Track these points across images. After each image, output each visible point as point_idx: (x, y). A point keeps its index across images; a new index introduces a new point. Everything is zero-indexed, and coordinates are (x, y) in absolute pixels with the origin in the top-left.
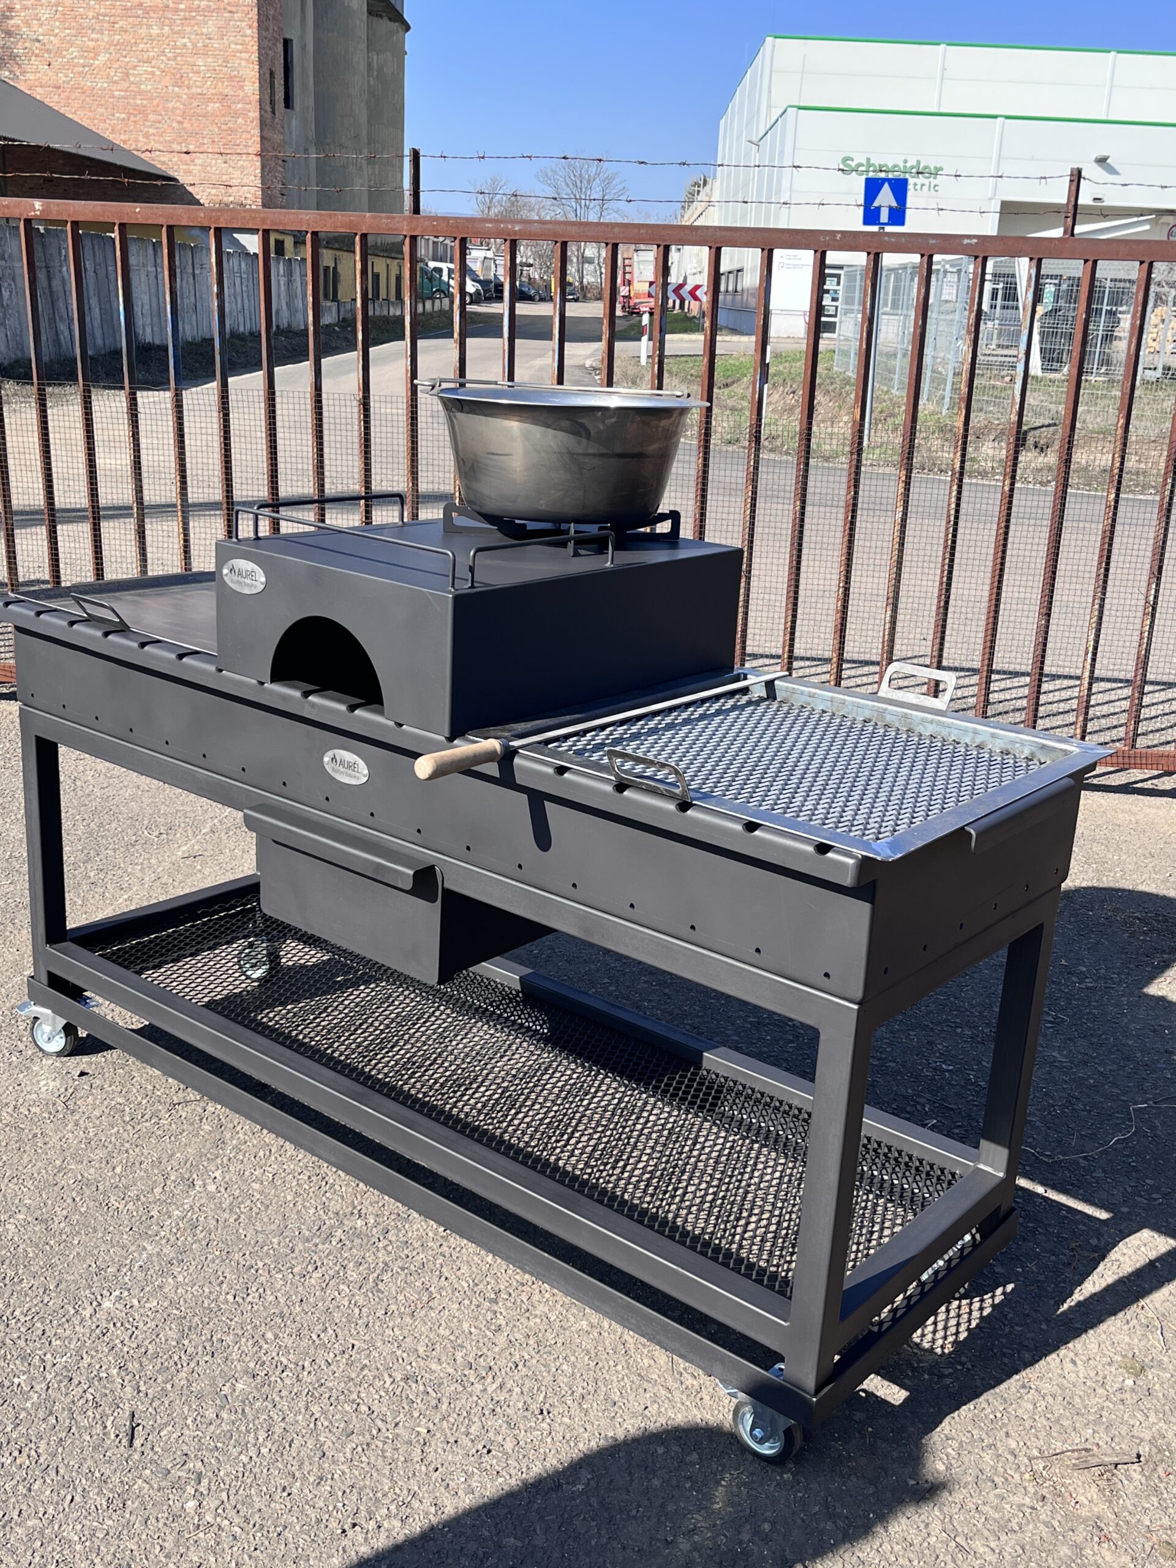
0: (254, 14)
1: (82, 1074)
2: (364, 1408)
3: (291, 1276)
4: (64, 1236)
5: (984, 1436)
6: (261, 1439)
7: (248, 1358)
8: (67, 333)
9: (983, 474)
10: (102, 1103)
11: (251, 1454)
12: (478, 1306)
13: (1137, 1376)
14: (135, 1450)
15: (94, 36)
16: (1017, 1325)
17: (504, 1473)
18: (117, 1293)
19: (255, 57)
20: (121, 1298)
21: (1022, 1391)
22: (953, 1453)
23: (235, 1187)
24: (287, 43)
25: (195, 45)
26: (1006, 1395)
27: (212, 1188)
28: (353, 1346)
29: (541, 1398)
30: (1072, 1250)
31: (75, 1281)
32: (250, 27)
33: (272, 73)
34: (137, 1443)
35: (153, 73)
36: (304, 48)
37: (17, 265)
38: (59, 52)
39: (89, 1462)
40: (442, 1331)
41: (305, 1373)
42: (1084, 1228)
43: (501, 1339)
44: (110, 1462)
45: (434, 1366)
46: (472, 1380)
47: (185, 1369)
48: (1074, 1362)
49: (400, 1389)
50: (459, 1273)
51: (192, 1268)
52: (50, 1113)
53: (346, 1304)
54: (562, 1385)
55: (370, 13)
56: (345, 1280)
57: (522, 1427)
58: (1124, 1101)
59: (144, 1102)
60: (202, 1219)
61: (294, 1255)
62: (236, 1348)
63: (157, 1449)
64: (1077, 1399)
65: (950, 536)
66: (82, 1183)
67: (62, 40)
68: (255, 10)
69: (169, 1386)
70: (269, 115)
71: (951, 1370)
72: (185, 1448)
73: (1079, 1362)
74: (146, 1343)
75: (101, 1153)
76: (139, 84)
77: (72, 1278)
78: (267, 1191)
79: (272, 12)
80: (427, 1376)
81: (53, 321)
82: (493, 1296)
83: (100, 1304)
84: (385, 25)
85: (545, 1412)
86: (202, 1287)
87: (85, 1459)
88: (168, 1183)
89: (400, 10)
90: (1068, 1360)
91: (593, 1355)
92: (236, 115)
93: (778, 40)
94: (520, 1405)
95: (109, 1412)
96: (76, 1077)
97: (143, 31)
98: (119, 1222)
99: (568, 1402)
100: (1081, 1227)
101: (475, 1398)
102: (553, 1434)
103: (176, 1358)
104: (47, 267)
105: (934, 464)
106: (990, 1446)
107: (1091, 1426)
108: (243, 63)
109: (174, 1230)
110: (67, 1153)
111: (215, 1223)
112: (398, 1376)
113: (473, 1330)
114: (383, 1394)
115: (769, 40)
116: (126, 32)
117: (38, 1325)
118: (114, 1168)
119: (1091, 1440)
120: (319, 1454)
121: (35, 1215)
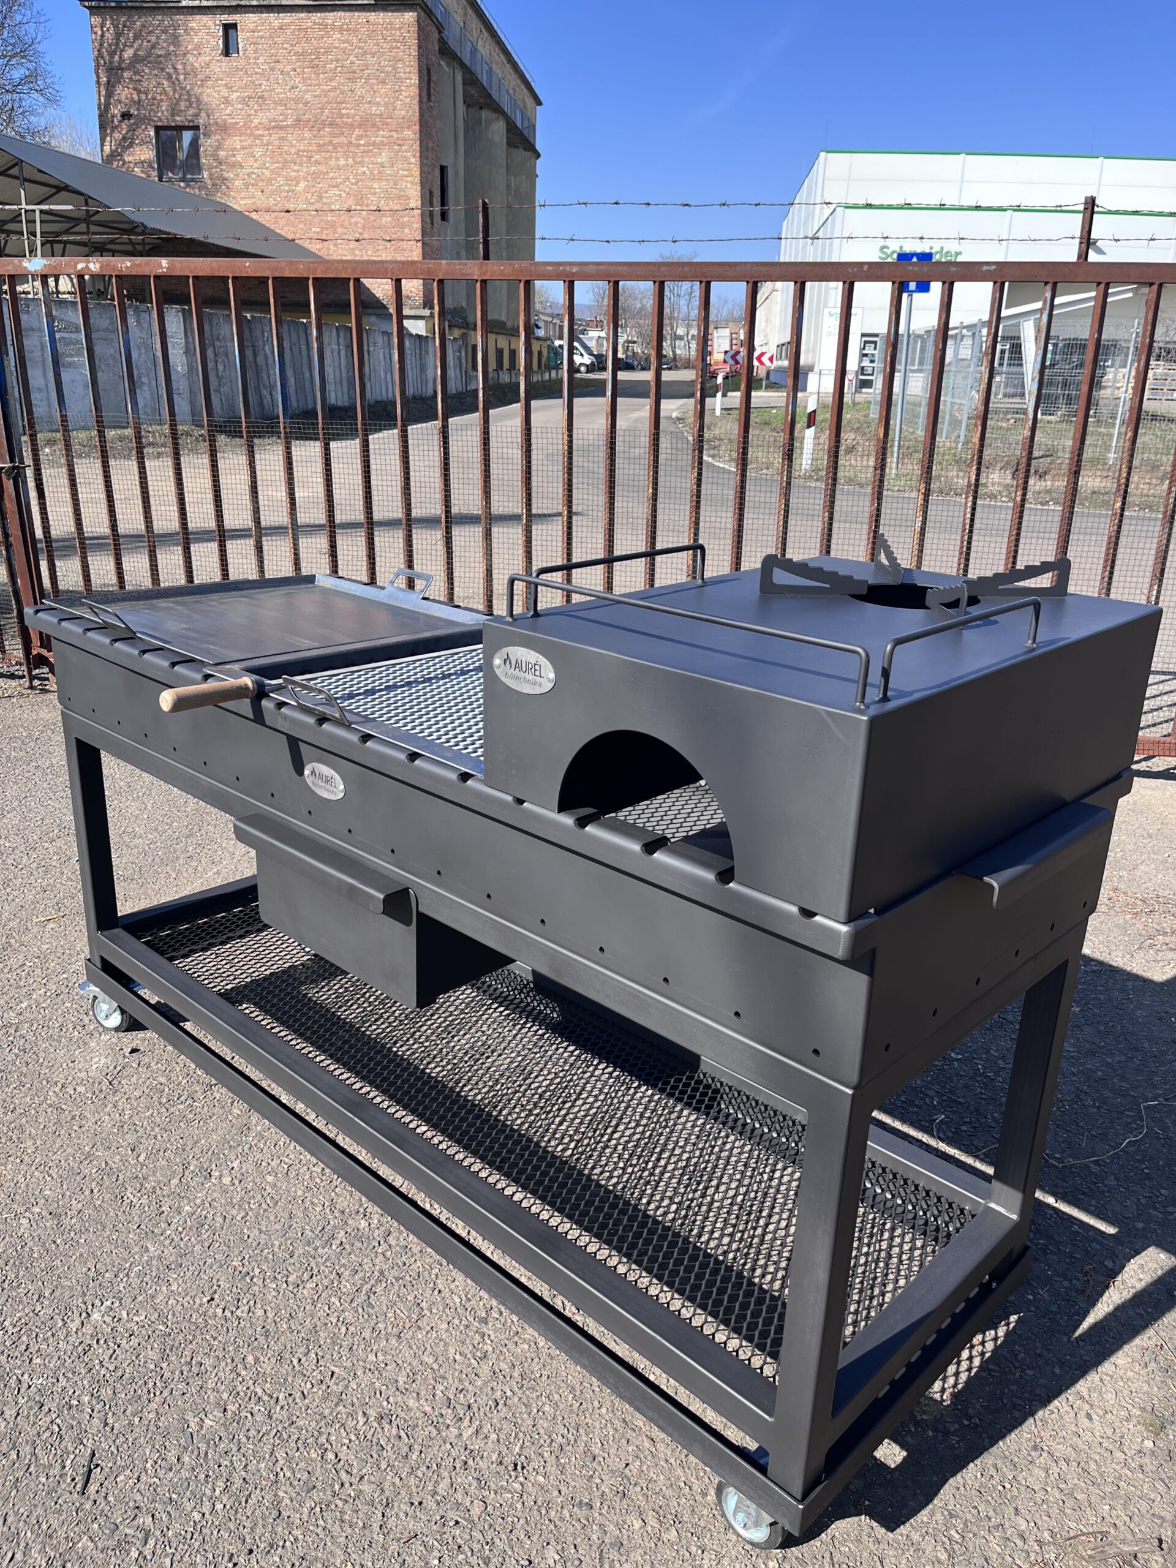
0: (416, 146)
1: (133, 1051)
2: (330, 1456)
3: (285, 1285)
4: (72, 1234)
5: (991, 1514)
6: (217, 1493)
7: (223, 1387)
8: (269, 397)
9: (993, 497)
10: (144, 1083)
11: (204, 1510)
12: (467, 1327)
13: (1157, 1434)
14: (88, 1498)
15: (296, 168)
16: (1028, 1368)
17: (466, 1549)
18: (108, 1303)
19: (418, 180)
20: (111, 1309)
21: (1033, 1453)
22: (957, 1536)
23: (250, 1179)
24: (443, 169)
25: (372, 173)
26: (1016, 1459)
27: (227, 1180)
28: (333, 1373)
29: (517, 1449)
30: (1086, 1274)
31: (71, 1288)
32: (414, 156)
33: (431, 193)
34: (92, 1488)
35: (340, 196)
36: (457, 173)
37: (229, 344)
38: (269, 181)
39: (40, 1511)
40: (426, 1358)
41: (278, 1408)
42: (1098, 1247)
43: (485, 1369)
44: (59, 1512)
45: (412, 1403)
46: (448, 1422)
47: (157, 1399)
48: (1089, 1417)
49: (372, 1430)
50: (453, 1286)
51: (189, 1274)
52: (94, 1093)
53: (334, 1321)
54: (542, 1431)
55: (509, 144)
56: (338, 1293)
57: (493, 1486)
58: (1133, 1097)
59: (185, 1081)
60: (210, 1216)
61: (292, 1261)
62: (214, 1374)
63: (111, 1499)
64: (1093, 1466)
65: (965, 543)
66: (106, 1170)
67: (272, 171)
68: (418, 143)
69: (137, 1420)
70: (429, 226)
71: (957, 1426)
72: (139, 1497)
73: (1094, 1417)
74: (125, 1365)
75: (131, 1138)
76: (330, 204)
77: (69, 1284)
78: (279, 1184)
79: (431, 144)
80: (403, 1415)
81: (258, 389)
82: (484, 1315)
83: (89, 1315)
84: (521, 154)
85: (519, 1468)
86: (193, 1298)
87: (35, 1506)
88: (187, 1173)
89: (531, 140)
90: (1083, 1413)
91: (578, 1393)
92: (403, 226)
93: (830, 155)
94: (494, 1457)
95: (71, 1449)
96: (127, 1054)
97: (333, 163)
98: (129, 1218)
99: (546, 1455)
100: (1095, 1245)
101: (448, 1446)
102: (525, 1497)
103: (151, 1384)
104: (253, 346)
105: (951, 490)
106: (996, 1527)
107: (1108, 1501)
108: (409, 185)
109: (180, 1229)
110: (97, 1138)
111: (222, 1221)
112: (373, 1414)
113: (458, 1357)
114: (353, 1438)
115: (822, 154)
116: (319, 164)
117: (24, 1338)
118: (139, 1156)
119: (1108, 1519)
120: (275, 1513)
121: (51, 1209)
